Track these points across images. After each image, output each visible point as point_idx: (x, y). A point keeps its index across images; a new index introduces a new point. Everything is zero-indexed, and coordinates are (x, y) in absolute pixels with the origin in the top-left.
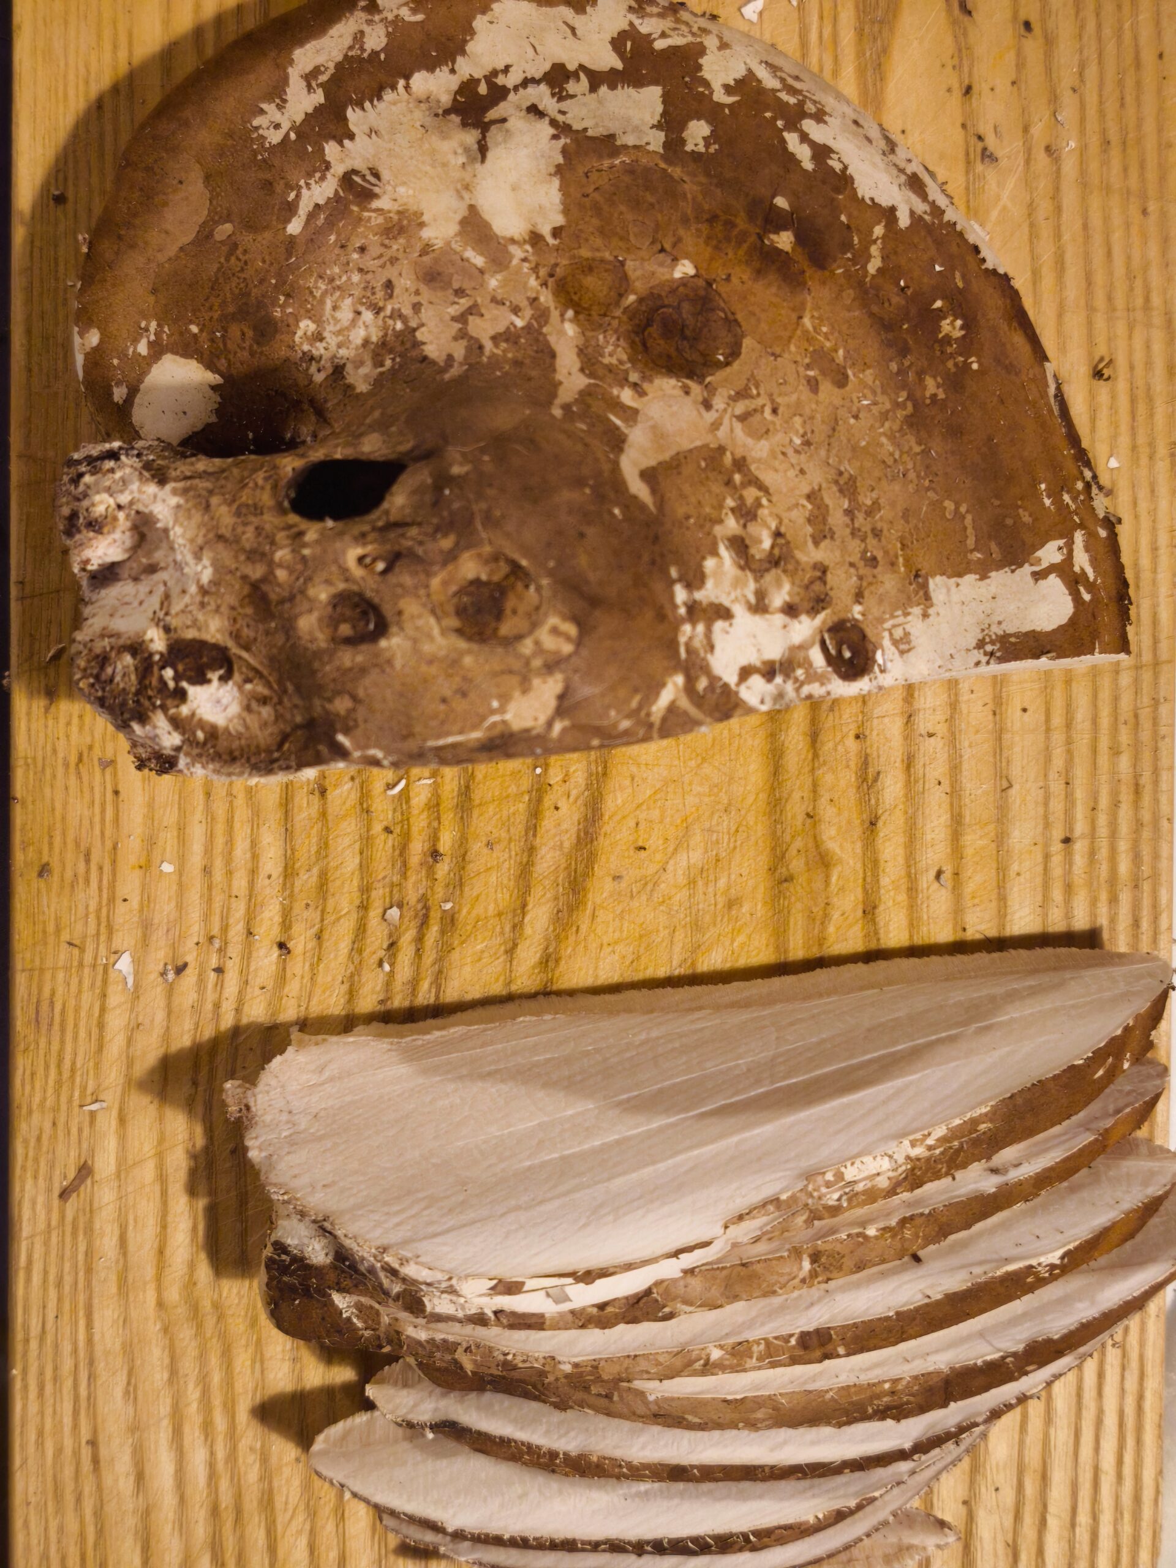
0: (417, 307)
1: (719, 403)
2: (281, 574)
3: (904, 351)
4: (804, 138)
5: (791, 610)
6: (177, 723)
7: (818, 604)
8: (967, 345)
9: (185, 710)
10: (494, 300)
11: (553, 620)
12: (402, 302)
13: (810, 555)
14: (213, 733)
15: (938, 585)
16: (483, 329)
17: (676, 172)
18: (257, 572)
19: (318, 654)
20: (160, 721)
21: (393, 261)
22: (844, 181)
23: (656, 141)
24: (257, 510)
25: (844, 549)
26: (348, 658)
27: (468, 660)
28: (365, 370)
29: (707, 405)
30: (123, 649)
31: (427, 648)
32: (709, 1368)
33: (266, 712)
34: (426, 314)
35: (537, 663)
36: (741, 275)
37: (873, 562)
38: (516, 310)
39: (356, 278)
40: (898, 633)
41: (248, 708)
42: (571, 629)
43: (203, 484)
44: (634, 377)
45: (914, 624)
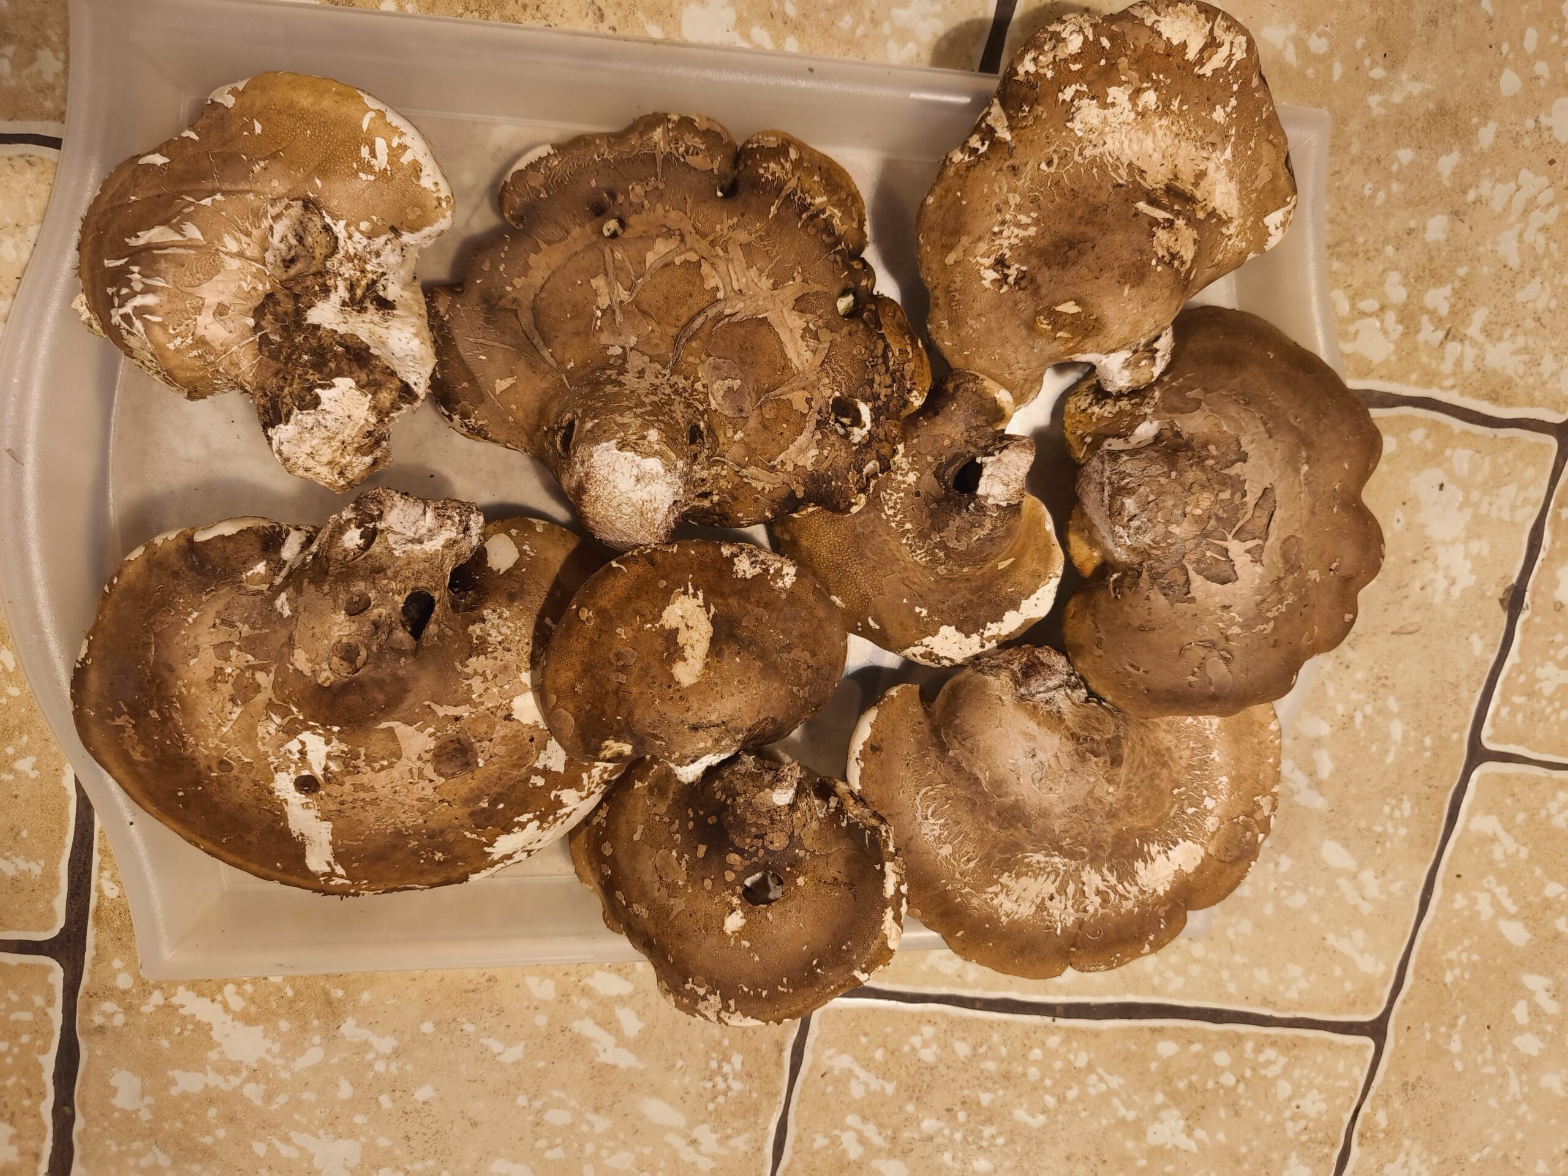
0: (496, 658)
1: (419, 763)
2: (385, 582)
3: (429, 837)
4: (530, 820)
5: (326, 769)
6: (349, 521)
7: (328, 780)
8: (430, 860)
9: (353, 526)
10: (487, 689)
11: (332, 679)
12: (499, 653)
13: (348, 781)
14: (342, 533)
15: (329, 825)
16: (477, 684)
17: (524, 770)
18: (390, 573)
19: (348, 586)
20: (352, 515)
21: (518, 654)
22: (508, 830)
23: (539, 765)
24: (417, 579)
25: (348, 794)
26: (343, 597)
27: (326, 642)
28: (478, 632)
29: (420, 758)
30: (382, 512)
31: (336, 628)
33: (340, 557)
34: (491, 662)
35: (317, 667)
36: (473, 784)
37: (342, 803)
38: (480, 696)
39: (517, 638)
40: (311, 805)
41: (345, 550)
42: (327, 685)
43: (437, 562)
44: (438, 734)
45: (313, 812)
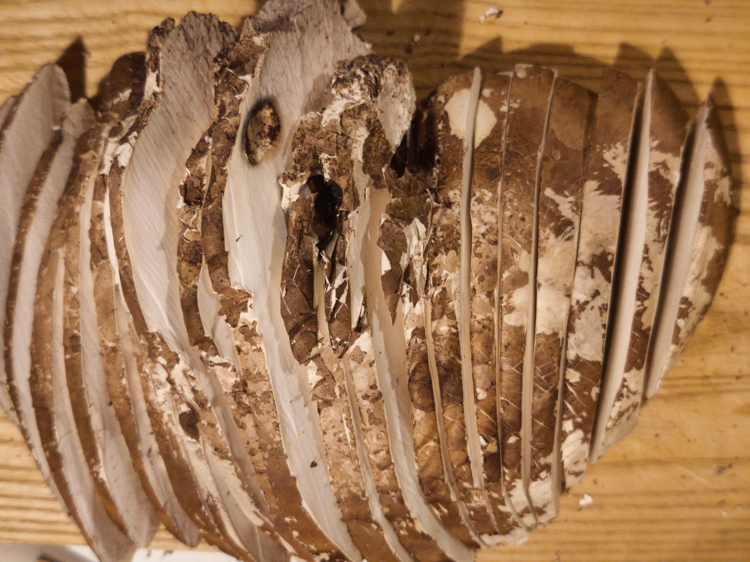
12: (484, 248)
32: (68, 284)
